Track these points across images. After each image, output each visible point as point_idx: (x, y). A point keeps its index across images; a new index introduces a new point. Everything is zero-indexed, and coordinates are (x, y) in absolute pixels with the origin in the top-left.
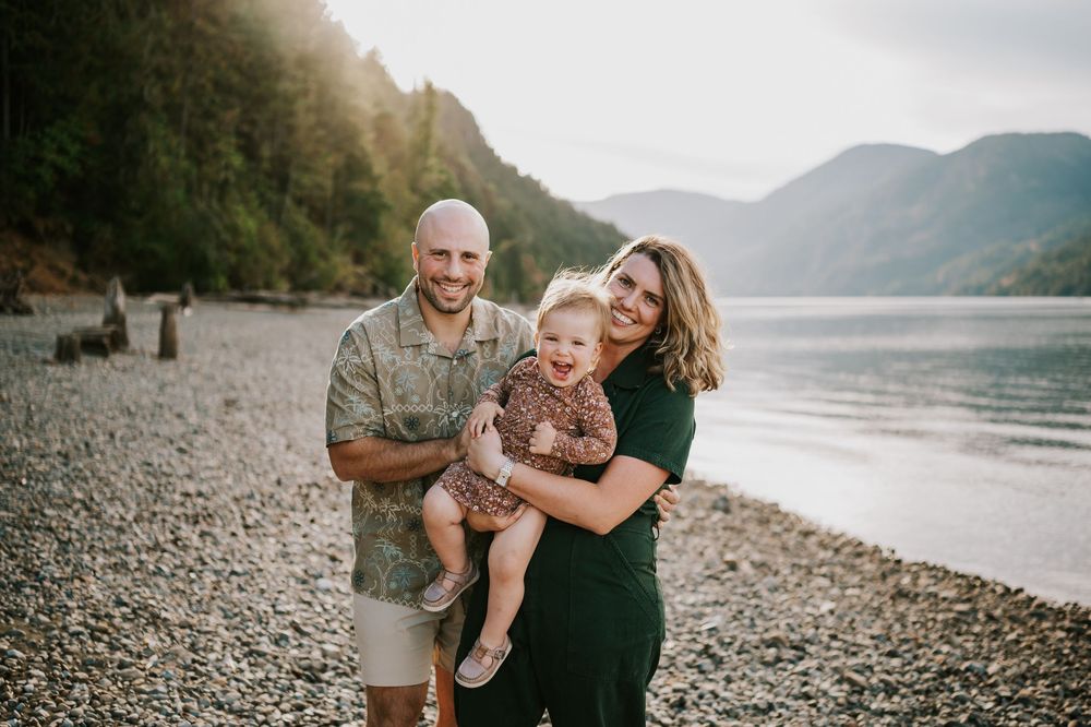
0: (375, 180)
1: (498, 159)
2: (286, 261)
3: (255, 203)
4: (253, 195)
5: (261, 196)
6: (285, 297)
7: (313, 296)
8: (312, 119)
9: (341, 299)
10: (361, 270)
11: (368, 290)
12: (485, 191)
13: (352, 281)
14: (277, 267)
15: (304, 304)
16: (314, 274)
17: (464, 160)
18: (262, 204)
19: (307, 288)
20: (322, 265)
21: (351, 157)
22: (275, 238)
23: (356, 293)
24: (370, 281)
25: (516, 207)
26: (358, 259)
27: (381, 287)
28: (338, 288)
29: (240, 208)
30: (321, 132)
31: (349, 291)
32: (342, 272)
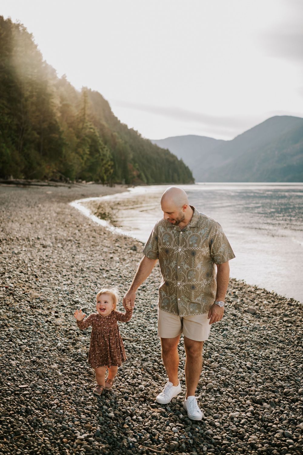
0: (60, 133)
1: (119, 121)
2: (23, 167)
3: (11, 143)
4: (10, 139)
5: (13, 139)
6: (22, 181)
7: (34, 181)
8: (34, 108)
11: (58, 178)
12: (112, 136)
13: (51, 175)
14: (19, 169)
15: (29, 184)
16: (35, 172)
17: (104, 123)
18: (13, 143)
19: (32, 179)
20: (38, 168)
21: (51, 123)
22: (18, 157)
23: (52, 180)
24: (59, 175)
25: (126, 143)
27: (63, 177)
28: (45, 178)
29: (4, 145)
30: (38, 114)
31: (50, 179)
32: (47, 171)
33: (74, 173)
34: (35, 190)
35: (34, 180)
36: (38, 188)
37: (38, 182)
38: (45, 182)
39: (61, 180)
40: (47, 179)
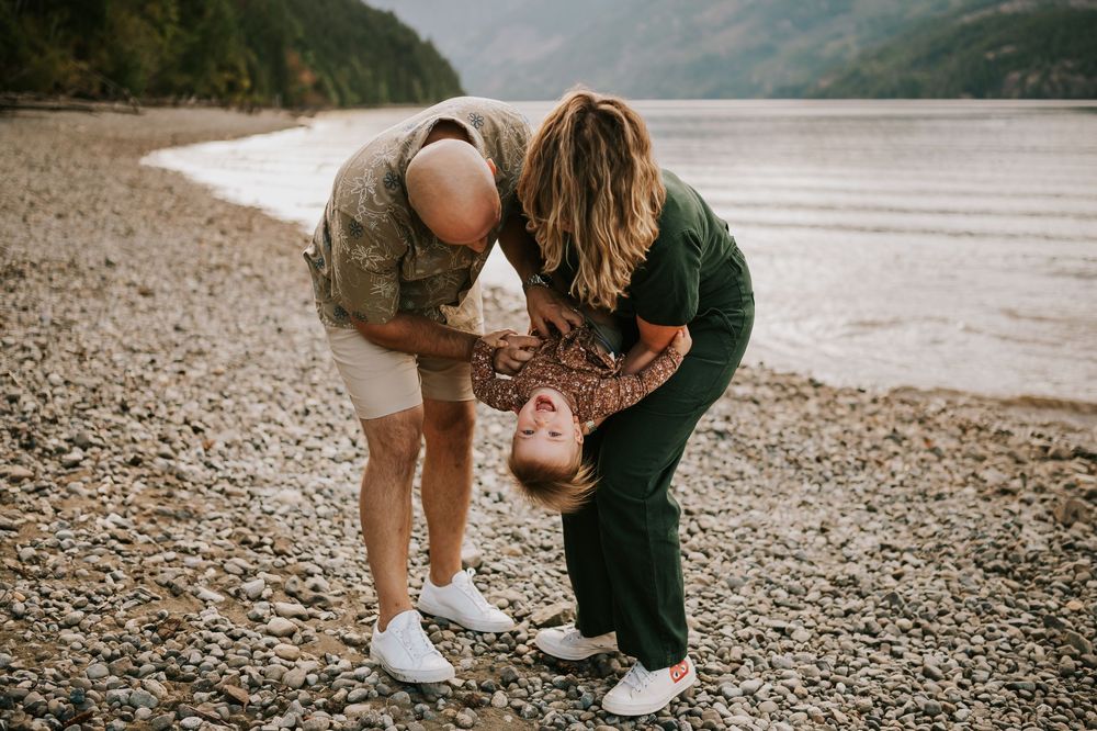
7: (25, 98)
9: (63, 100)
10: (83, 65)
11: (96, 90)
13: (74, 79)
16: (26, 71)
19: (19, 90)
20: (35, 59)
23: (80, 95)
24: (97, 79)
26: (81, 53)
27: (112, 86)
28: (58, 89)
31: (71, 92)
32: (61, 68)
33: (141, 79)
34: (35, 122)
35: (26, 95)
36: (41, 118)
37: (39, 99)
38: (56, 99)
39: (105, 94)
40: (64, 92)
